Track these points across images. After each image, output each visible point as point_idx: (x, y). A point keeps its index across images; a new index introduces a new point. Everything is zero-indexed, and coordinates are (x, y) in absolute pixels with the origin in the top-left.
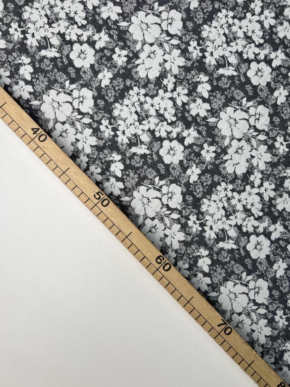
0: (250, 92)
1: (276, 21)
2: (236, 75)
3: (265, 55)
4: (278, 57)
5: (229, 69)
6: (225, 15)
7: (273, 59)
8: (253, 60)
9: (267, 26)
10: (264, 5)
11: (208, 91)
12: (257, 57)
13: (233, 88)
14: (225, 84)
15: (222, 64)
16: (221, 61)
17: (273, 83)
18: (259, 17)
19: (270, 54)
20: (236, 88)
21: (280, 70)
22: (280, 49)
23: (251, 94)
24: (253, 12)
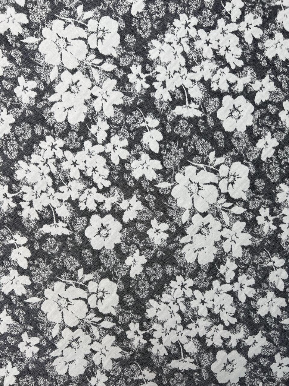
0: (88, 261)
1: (130, 153)
2: (68, 234)
3: (112, 204)
4: (132, 206)
5: (58, 226)
6: (51, 145)
7: (124, 211)
8: (93, 213)
9: (116, 161)
10: (111, 128)
11: (26, 258)
12: (100, 208)
13: (64, 254)
14: (52, 248)
15: (47, 218)
16: (46, 214)
17: (124, 245)
18: (103, 147)
19: (120, 202)
20: (69, 253)
21: (135, 226)
22: (135, 196)
23: (90, 263)
24: (94, 140)
